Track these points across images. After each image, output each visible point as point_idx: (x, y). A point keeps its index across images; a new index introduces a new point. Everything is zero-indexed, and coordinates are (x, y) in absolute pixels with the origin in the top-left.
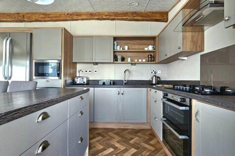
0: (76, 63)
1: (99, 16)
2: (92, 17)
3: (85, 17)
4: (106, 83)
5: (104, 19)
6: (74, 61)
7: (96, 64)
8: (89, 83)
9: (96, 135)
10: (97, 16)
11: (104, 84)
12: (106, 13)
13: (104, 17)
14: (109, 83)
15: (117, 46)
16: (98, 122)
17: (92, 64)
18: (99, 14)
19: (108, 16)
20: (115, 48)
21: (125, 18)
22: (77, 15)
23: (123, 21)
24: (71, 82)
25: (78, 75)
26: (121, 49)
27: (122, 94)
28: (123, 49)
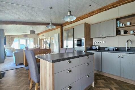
0: (93, 38)
1: (106, 8)
2: (102, 10)
3: (97, 12)
4: (110, 50)
5: (110, 9)
6: (91, 37)
7: (105, 37)
8: (100, 49)
9: (102, 79)
10: (104, 9)
11: (109, 50)
12: (111, 5)
13: (109, 8)
14: (112, 50)
15: (120, 23)
16: (104, 72)
17: (102, 38)
18: (106, 7)
19: (112, 6)
20: (118, 25)
21: (127, 1)
22: (93, 13)
23: (126, 4)
24: (90, 49)
25: (94, 45)
26: (124, 25)
27: (122, 57)
28: (125, 25)
